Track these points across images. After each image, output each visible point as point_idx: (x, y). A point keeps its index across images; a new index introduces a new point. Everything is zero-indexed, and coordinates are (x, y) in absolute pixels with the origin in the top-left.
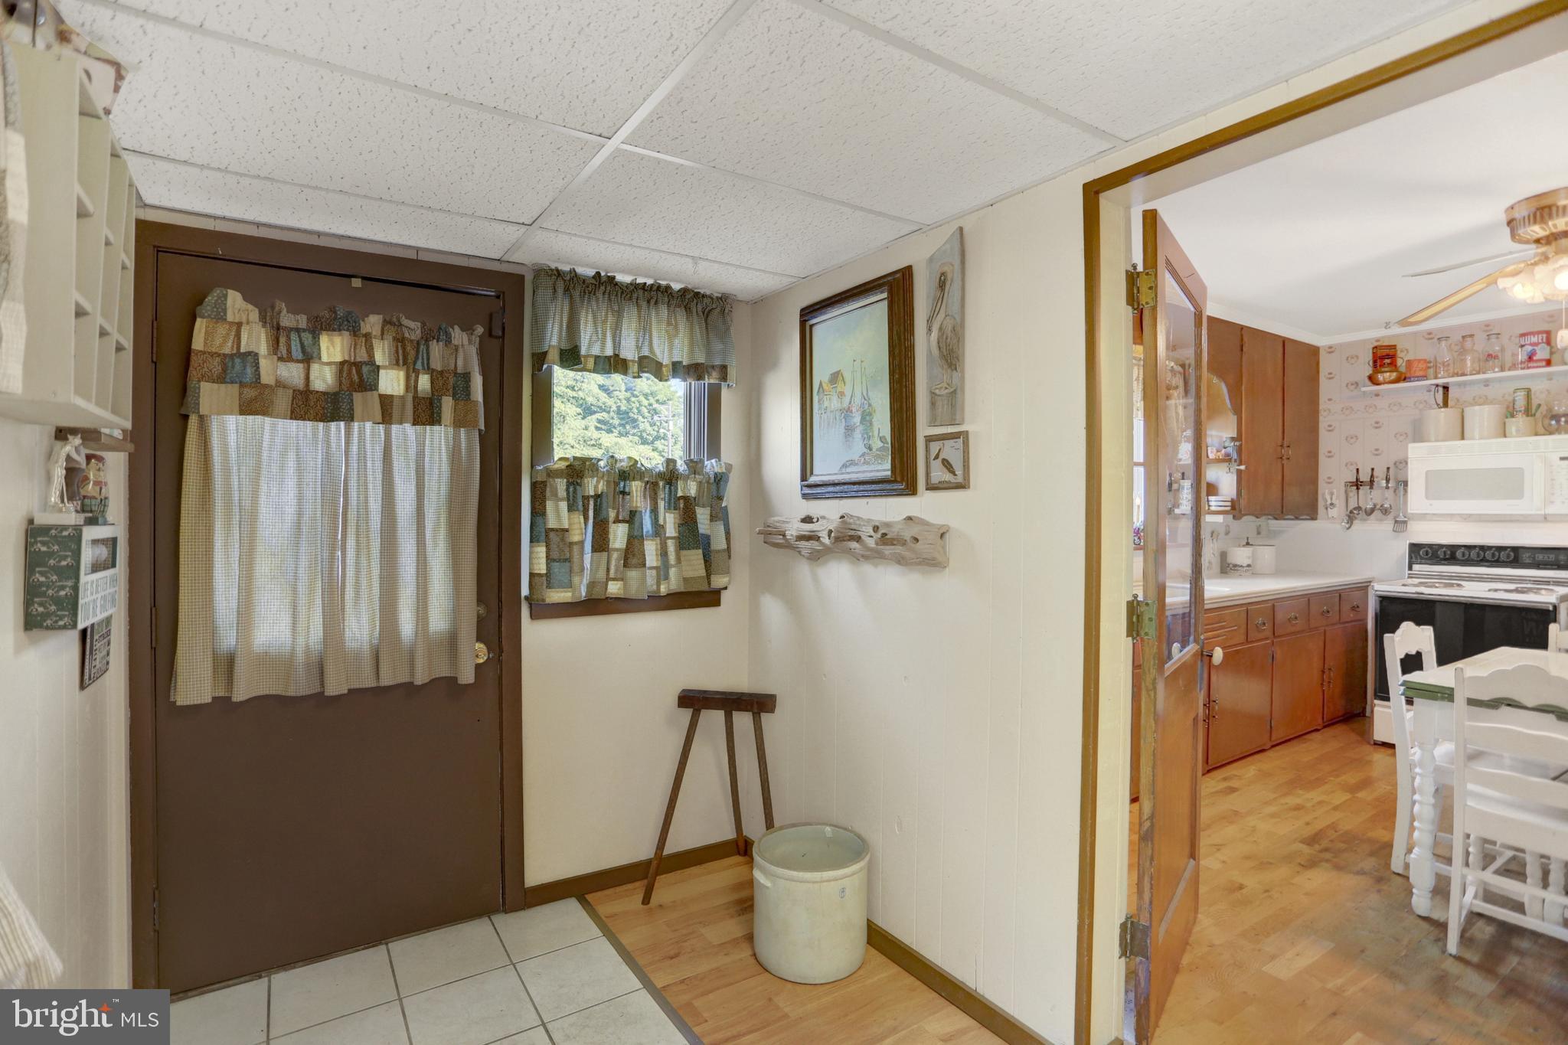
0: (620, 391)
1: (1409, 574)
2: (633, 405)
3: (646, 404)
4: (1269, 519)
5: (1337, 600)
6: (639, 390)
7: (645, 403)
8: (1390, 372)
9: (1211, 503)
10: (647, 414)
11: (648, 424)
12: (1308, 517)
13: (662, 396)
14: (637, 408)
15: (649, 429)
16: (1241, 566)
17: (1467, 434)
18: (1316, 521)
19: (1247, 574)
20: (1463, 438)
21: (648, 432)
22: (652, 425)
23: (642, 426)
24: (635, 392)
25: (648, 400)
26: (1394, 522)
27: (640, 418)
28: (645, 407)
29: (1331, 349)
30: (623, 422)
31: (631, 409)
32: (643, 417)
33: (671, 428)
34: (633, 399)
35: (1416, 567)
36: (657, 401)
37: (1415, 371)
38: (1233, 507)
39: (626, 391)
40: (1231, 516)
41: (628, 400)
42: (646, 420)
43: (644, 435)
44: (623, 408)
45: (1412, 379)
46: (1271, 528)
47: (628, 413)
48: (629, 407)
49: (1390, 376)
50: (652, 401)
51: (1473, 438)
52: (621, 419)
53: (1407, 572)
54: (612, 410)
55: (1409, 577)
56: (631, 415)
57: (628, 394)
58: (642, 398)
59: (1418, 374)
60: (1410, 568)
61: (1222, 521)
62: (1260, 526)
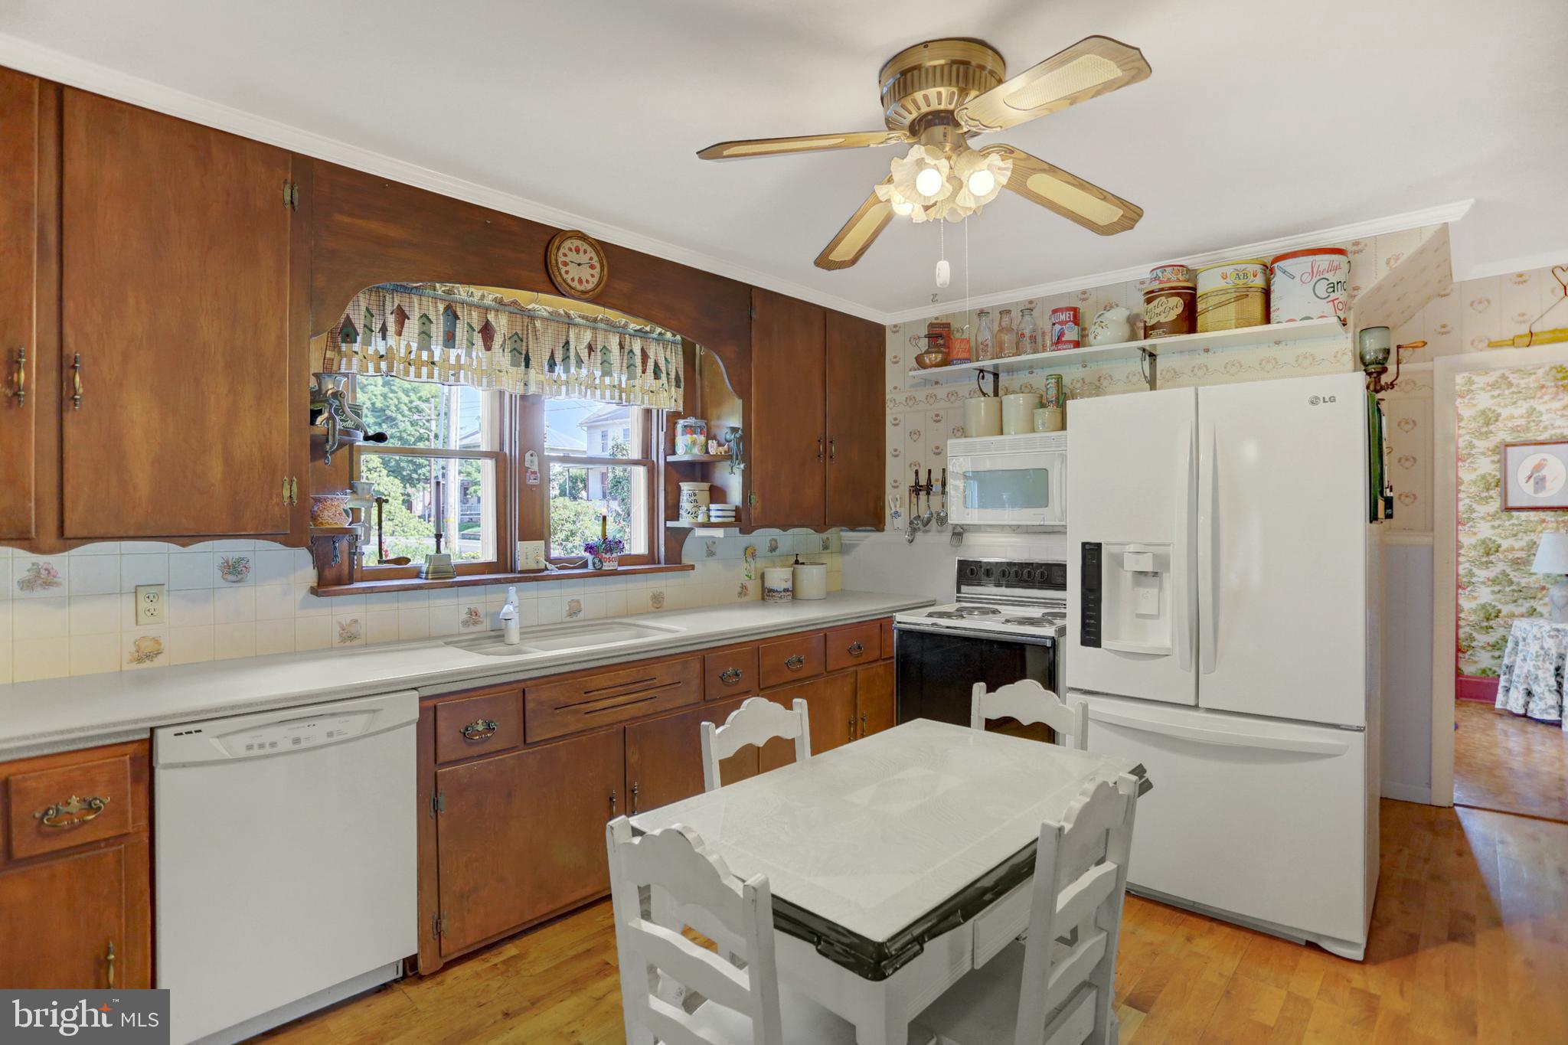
0: (376, 386)
1: (958, 597)
2: (391, 402)
3: (407, 402)
4: (842, 530)
5: (877, 630)
6: (398, 385)
7: (405, 399)
8: (936, 352)
9: (712, 513)
10: (407, 413)
11: (408, 424)
12: (873, 529)
13: (425, 392)
14: (396, 406)
15: (410, 429)
16: (777, 591)
17: (1005, 430)
18: (883, 533)
19: (783, 601)
20: (1002, 434)
21: (409, 432)
22: (413, 424)
23: (402, 426)
24: (393, 387)
25: (408, 396)
26: (951, 534)
27: (399, 417)
28: (405, 404)
29: (896, 328)
30: (379, 420)
31: (388, 407)
32: (403, 416)
33: (434, 428)
34: (391, 395)
35: (964, 588)
36: (420, 398)
37: (958, 352)
38: (738, 518)
39: (383, 386)
40: (738, 529)
41: (385, 396)
42: (406, 419)
43: (404, 435)
44: (378, 405)
45: (955, 362)
46: (843, 542)
47: (384, 410)
48: (386, 403)
49: (936, 358)
50: (413, 397)
51: (1009, 434)
52: (377, 417)
53: (956, 595)
54: (365, 406)
55: (957, 601)
56: (388, 413)
57: (386, 390)
58: (401, 394)
59: (961, 356)
60: (959, 591)
61: (722, 536)
62: (828, 538)
